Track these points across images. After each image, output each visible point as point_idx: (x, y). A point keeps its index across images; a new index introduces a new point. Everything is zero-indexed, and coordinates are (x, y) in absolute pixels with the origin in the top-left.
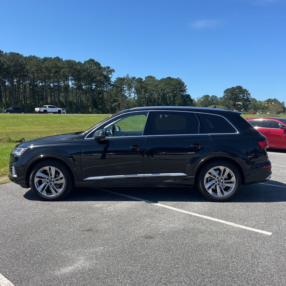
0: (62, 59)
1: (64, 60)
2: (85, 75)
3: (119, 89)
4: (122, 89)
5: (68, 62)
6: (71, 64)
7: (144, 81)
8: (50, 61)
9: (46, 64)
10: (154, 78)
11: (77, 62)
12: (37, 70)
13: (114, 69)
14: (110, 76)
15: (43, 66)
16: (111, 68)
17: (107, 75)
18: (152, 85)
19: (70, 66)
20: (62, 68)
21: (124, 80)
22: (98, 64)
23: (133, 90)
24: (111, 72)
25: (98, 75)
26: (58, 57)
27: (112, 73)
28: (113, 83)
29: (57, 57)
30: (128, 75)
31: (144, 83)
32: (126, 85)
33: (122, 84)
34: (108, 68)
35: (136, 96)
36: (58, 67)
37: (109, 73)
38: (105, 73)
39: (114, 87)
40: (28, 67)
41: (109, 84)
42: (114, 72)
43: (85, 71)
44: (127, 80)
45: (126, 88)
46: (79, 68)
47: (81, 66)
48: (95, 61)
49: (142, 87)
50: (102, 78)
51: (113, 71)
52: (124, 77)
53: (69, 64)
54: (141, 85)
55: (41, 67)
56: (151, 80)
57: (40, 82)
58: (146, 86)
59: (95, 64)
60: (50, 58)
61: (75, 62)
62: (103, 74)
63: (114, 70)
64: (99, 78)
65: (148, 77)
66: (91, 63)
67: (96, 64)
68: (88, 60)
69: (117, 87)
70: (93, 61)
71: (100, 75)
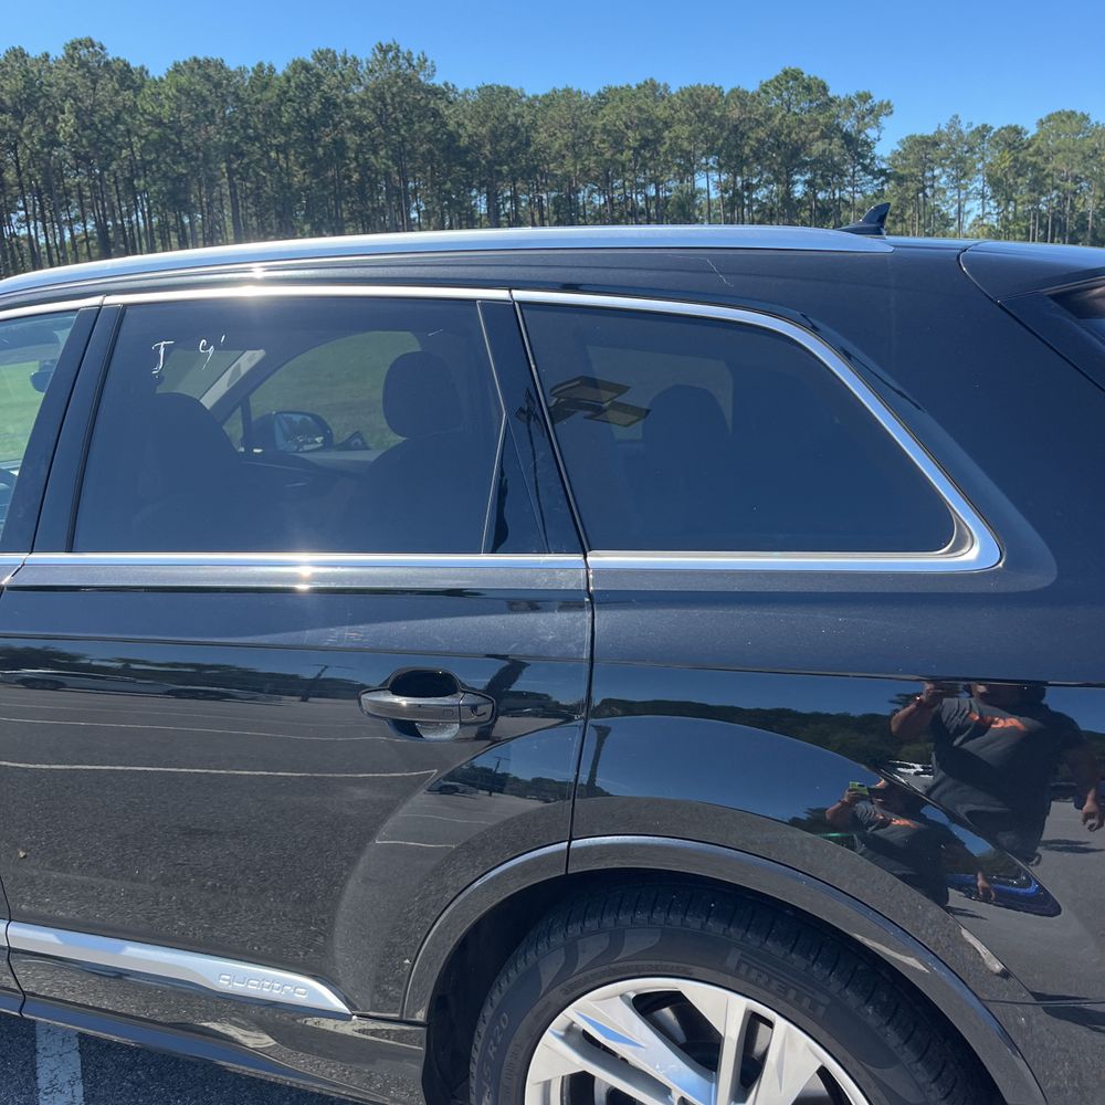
0: (666, 85)
1: (674, 90)
2: (758, 140)
3: (912, 185)
4: (925, 187)
5: (691, 95)
6: (701, 104)
7: (1034, 139)
8: (621, 100)
9: (608, 116)
10: (1085, 118)
11: (726, 90)
12: (574, 145)
13: (889, 103)
14: (872, 133)
15: (594, 123)
16: (876, 100)
17: (860, 132)
18: (1073, 152)
19: (697, 111)
20: (667, 125)
21: (936, 144)
22: (814, 89)
23: (978, 183)
24: (877, 117)
25: (817, 133)
26: (651, 80)
27: (882, 119)
28: (884, 166)
29: (646, 82)
30: (957, 117)
31: (1030, 145)
32: (942, 166)
33: (926, 164)
34: (865, 97)
35: (987, 210)
36: (650, 122)
37: (867, 120)
38: (848, 125)
39: (887, 181)
40: (541, 137)
41: (865, 168)
42: (891, 113)
43: (759, 124)
44: (950, 141)
45: (944, 179)
46: (735, 114)
47: (744, 105)
48: (805, 76)
49: (1019, 168)
50: (836, 144)
51: (886, 108)
52: (939, 132)
53: (697, 105)
54: (1016, 160)
55: (588, 127)
56: (1068, 129)
57: (593, 191)
58: (1039, 160)
59: (804, 88)
60: (622, 88)
61: (717, 94)
62: (838, 128)
63: (888, 105)
64: (818, 148)
65: (1049, 118)
66: (787, 89)
67: (808, 88)
68: (777, 77)
69: (900, 179)
70: (796, 79)
71: (823, 136)
